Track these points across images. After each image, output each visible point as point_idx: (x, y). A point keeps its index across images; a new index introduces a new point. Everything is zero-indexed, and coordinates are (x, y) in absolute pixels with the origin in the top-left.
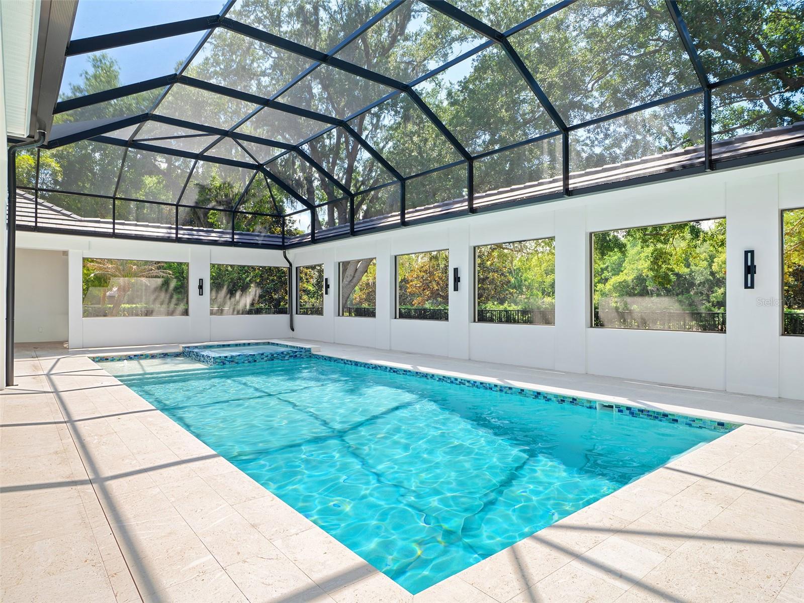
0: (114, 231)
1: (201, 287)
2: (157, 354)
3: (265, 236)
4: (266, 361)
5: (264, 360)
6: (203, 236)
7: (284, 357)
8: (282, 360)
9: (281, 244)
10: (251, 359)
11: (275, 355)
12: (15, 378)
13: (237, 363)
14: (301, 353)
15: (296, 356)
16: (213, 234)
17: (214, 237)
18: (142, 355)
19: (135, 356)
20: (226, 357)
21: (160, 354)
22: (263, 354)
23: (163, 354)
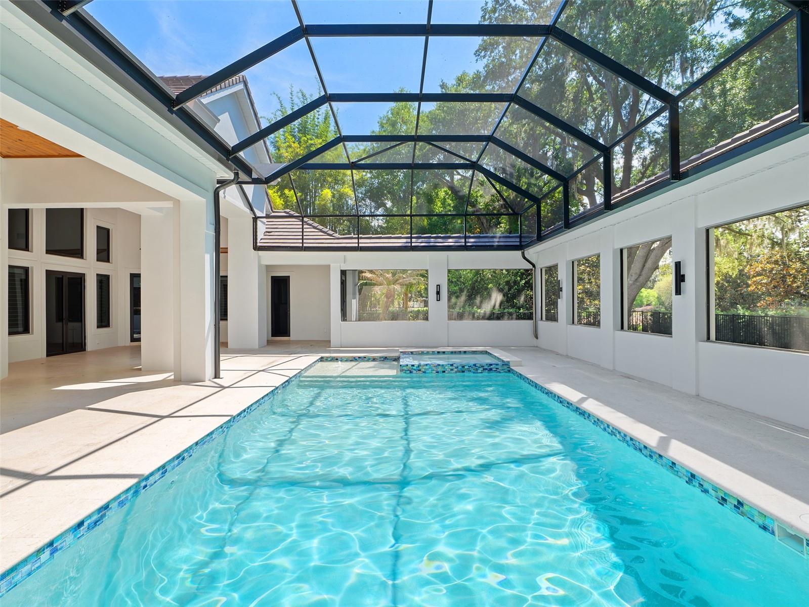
0: (358, 245)
1: (438, 293)
2: (378, 357)
3: (500, 237)
4: (456, 372)
5: (453, 372)
6: (440, 243)
7: (477, 370)
8: (474, 373)
9: (518, 244)
10: (440, 369)
11: (466, 367)
12: (221, 372)
13: (424, 372)
14: (497, 367)
15: (491, 369)
16: (450, 240)
17: (450, 242)
18: (365, 357)
19: (359, 358)
20: (413, 366)
21: (381, 357)
22: (452, 365)
23: (382, 357)
